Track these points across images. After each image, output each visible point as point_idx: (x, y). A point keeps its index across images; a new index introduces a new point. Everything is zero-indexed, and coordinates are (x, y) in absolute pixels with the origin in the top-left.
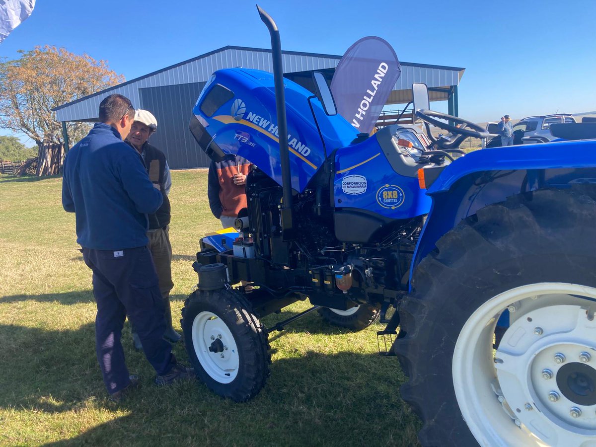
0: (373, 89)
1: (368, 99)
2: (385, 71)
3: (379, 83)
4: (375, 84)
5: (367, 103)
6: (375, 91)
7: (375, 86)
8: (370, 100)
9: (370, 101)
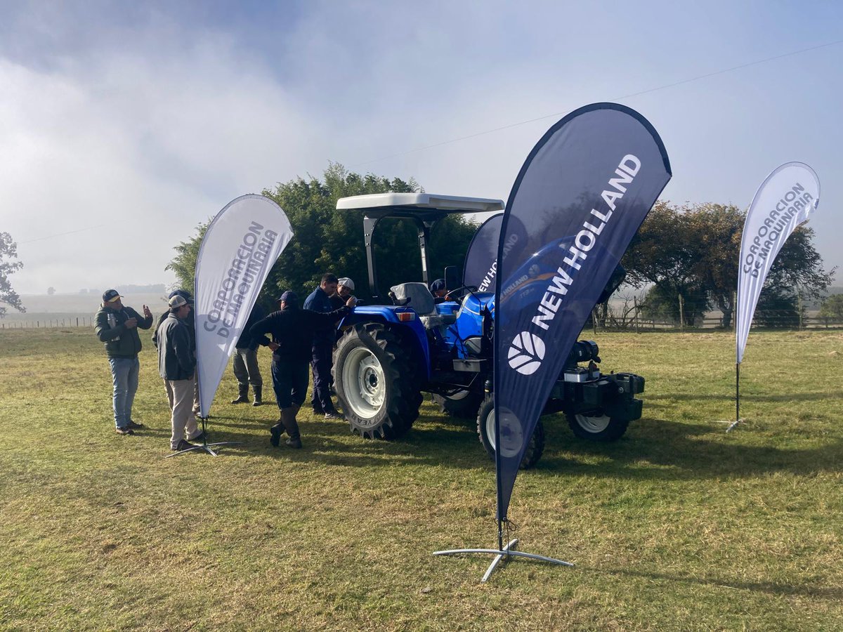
0: (604, 208)
1: (593, 228)
2: (634, 173)
3: (620, 196)
4: (610, 197)
5: (591, 236)
6: (610, 213)
7: (610, 203)
8: (598, 231)
9: (598, 233)
